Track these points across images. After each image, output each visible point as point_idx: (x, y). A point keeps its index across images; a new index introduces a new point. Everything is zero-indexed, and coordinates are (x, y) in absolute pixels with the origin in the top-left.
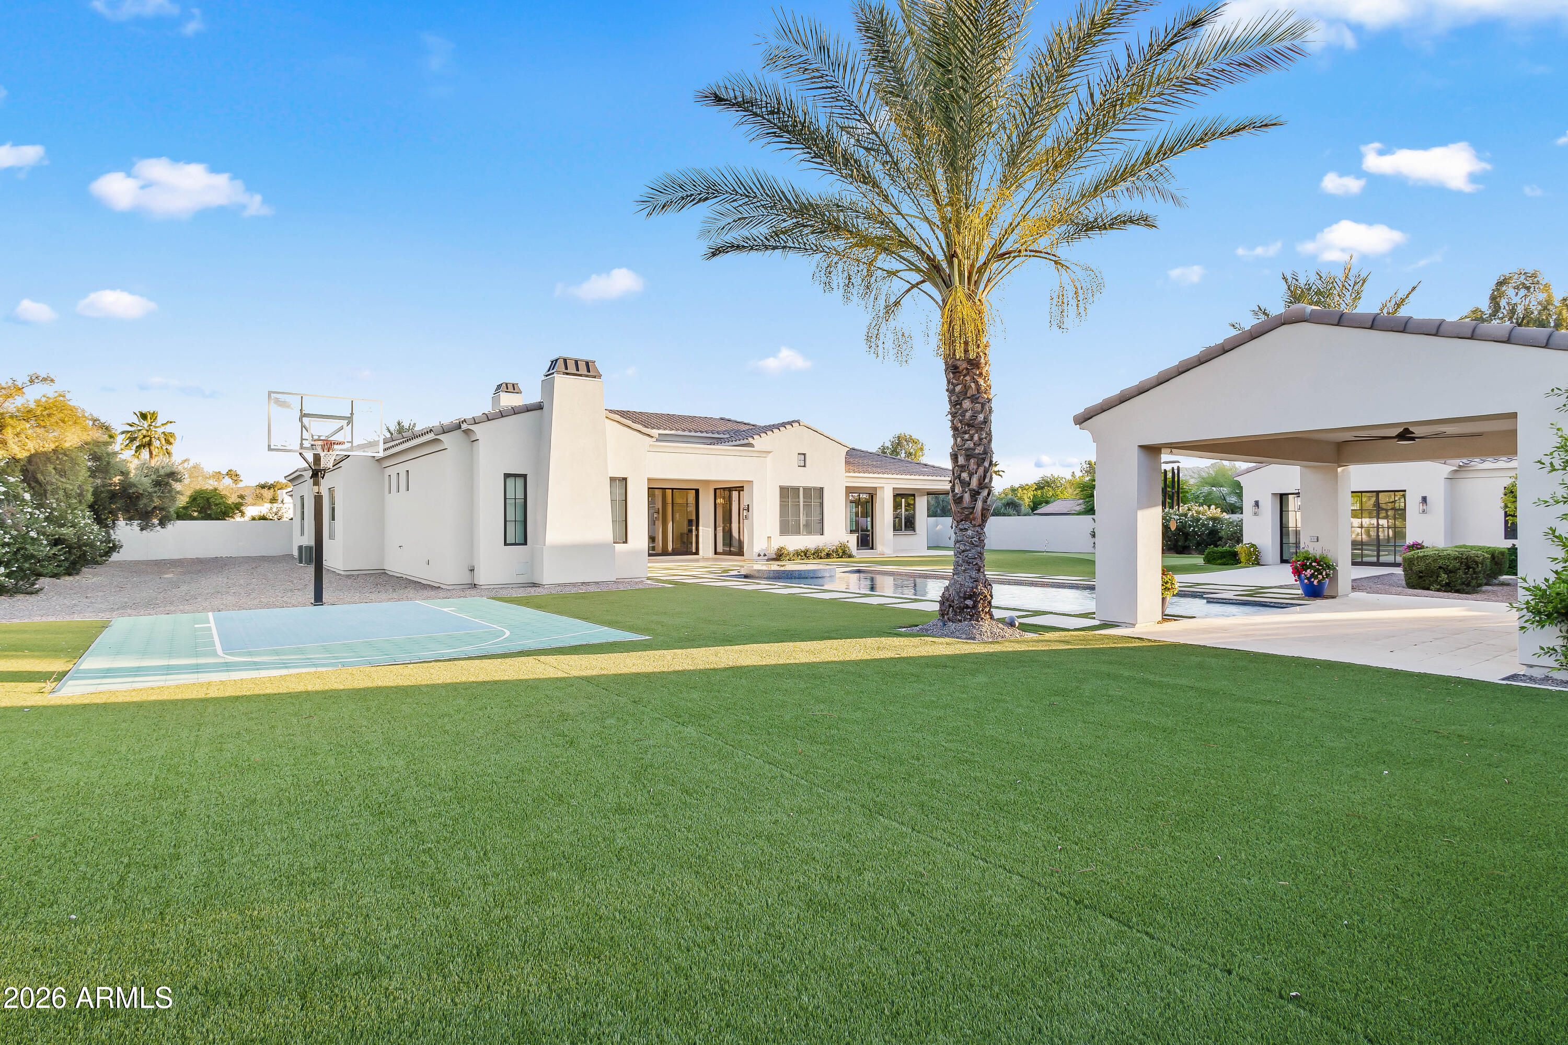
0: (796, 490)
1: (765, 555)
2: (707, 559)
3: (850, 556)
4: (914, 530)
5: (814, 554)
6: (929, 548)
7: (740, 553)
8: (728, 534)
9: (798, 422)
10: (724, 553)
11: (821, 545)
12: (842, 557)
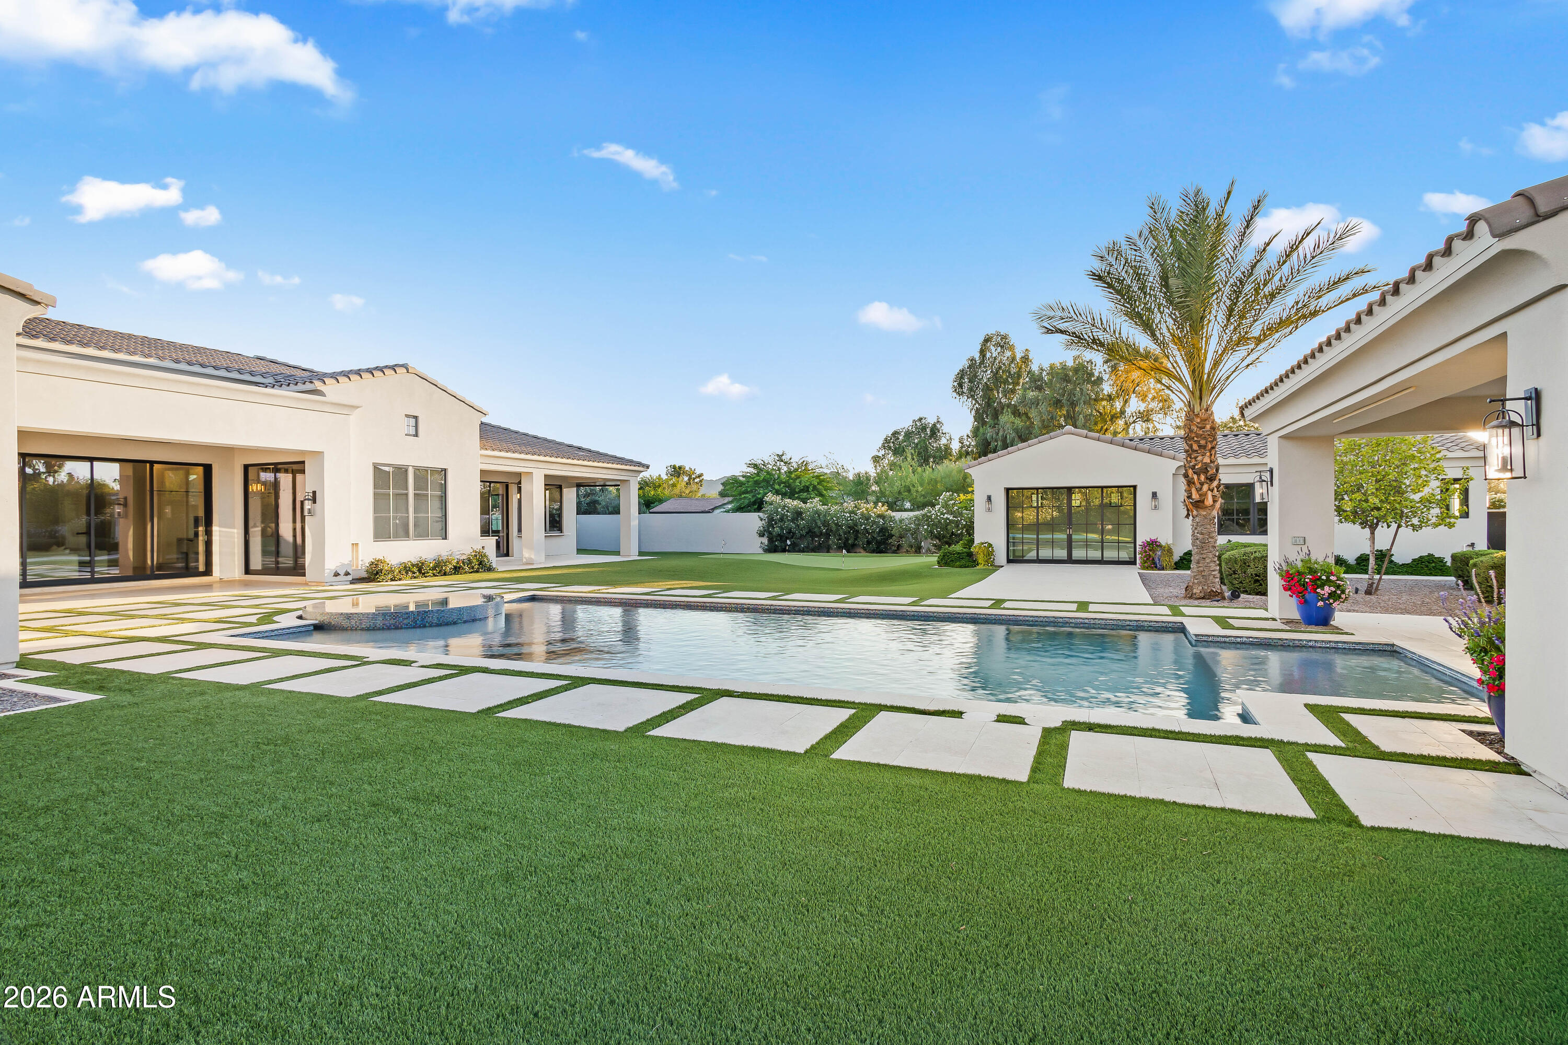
0: (401, 471)
1: (347, 574)
2: (226, 584)
3: (490, 569)
4: (560, 530)
5: (434, 568)
6: (580, 551)
7: (298, 569)
8: (273, 540)
9: (405, 366)
10: (265, 571)
11: (444, 554)
12: (477, 572)
